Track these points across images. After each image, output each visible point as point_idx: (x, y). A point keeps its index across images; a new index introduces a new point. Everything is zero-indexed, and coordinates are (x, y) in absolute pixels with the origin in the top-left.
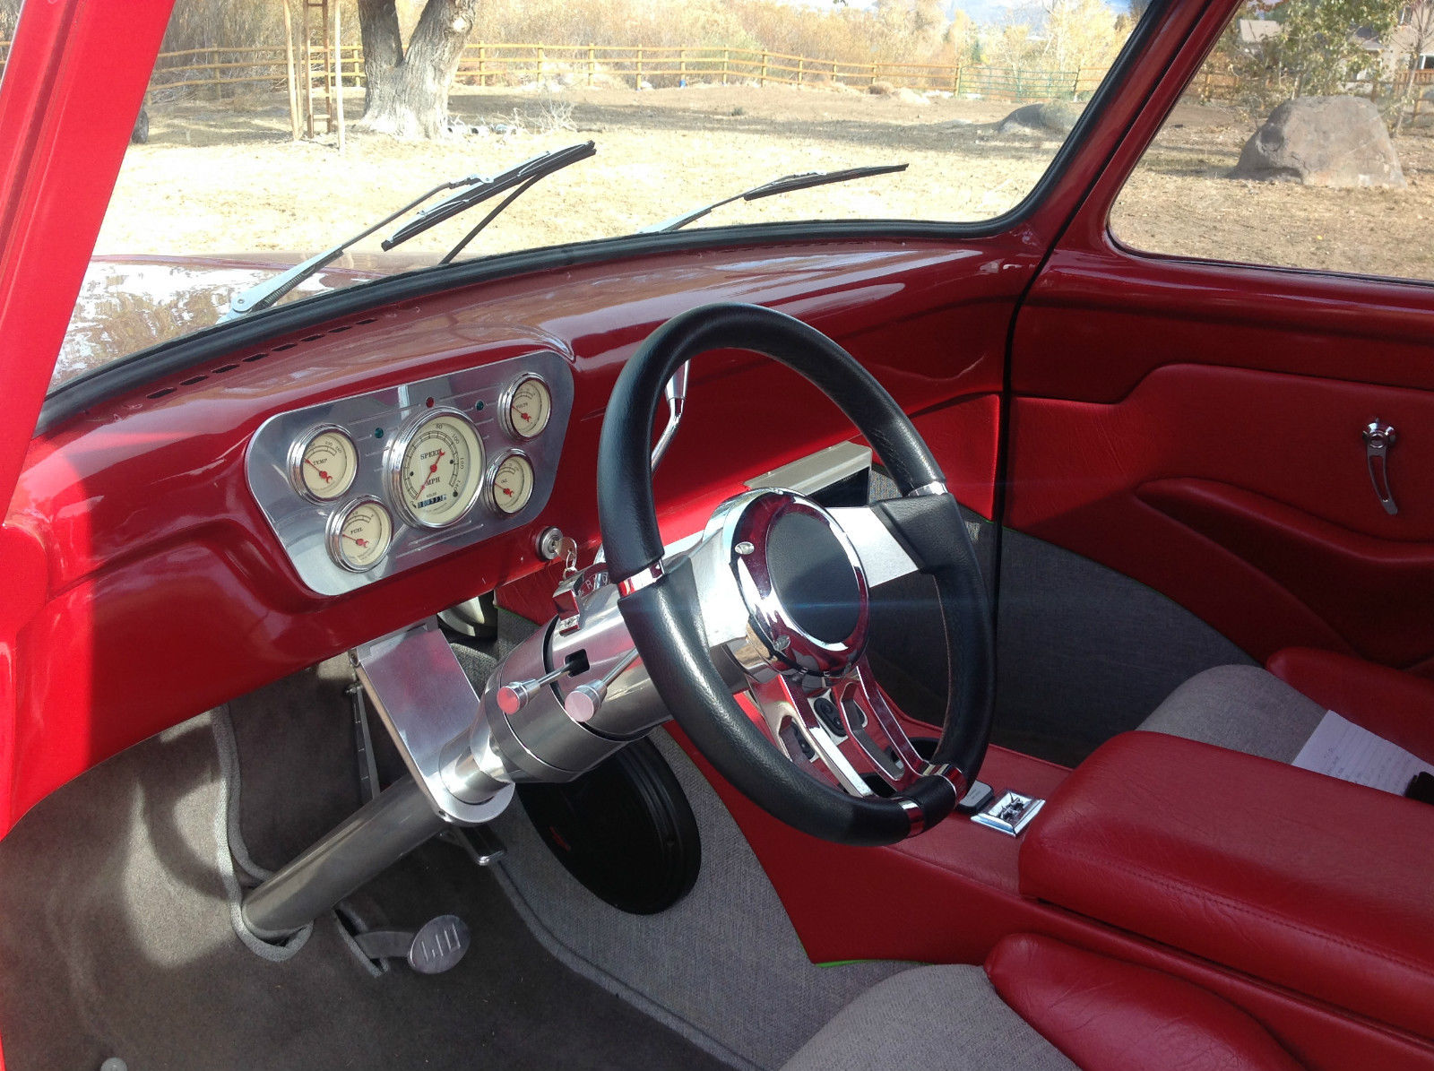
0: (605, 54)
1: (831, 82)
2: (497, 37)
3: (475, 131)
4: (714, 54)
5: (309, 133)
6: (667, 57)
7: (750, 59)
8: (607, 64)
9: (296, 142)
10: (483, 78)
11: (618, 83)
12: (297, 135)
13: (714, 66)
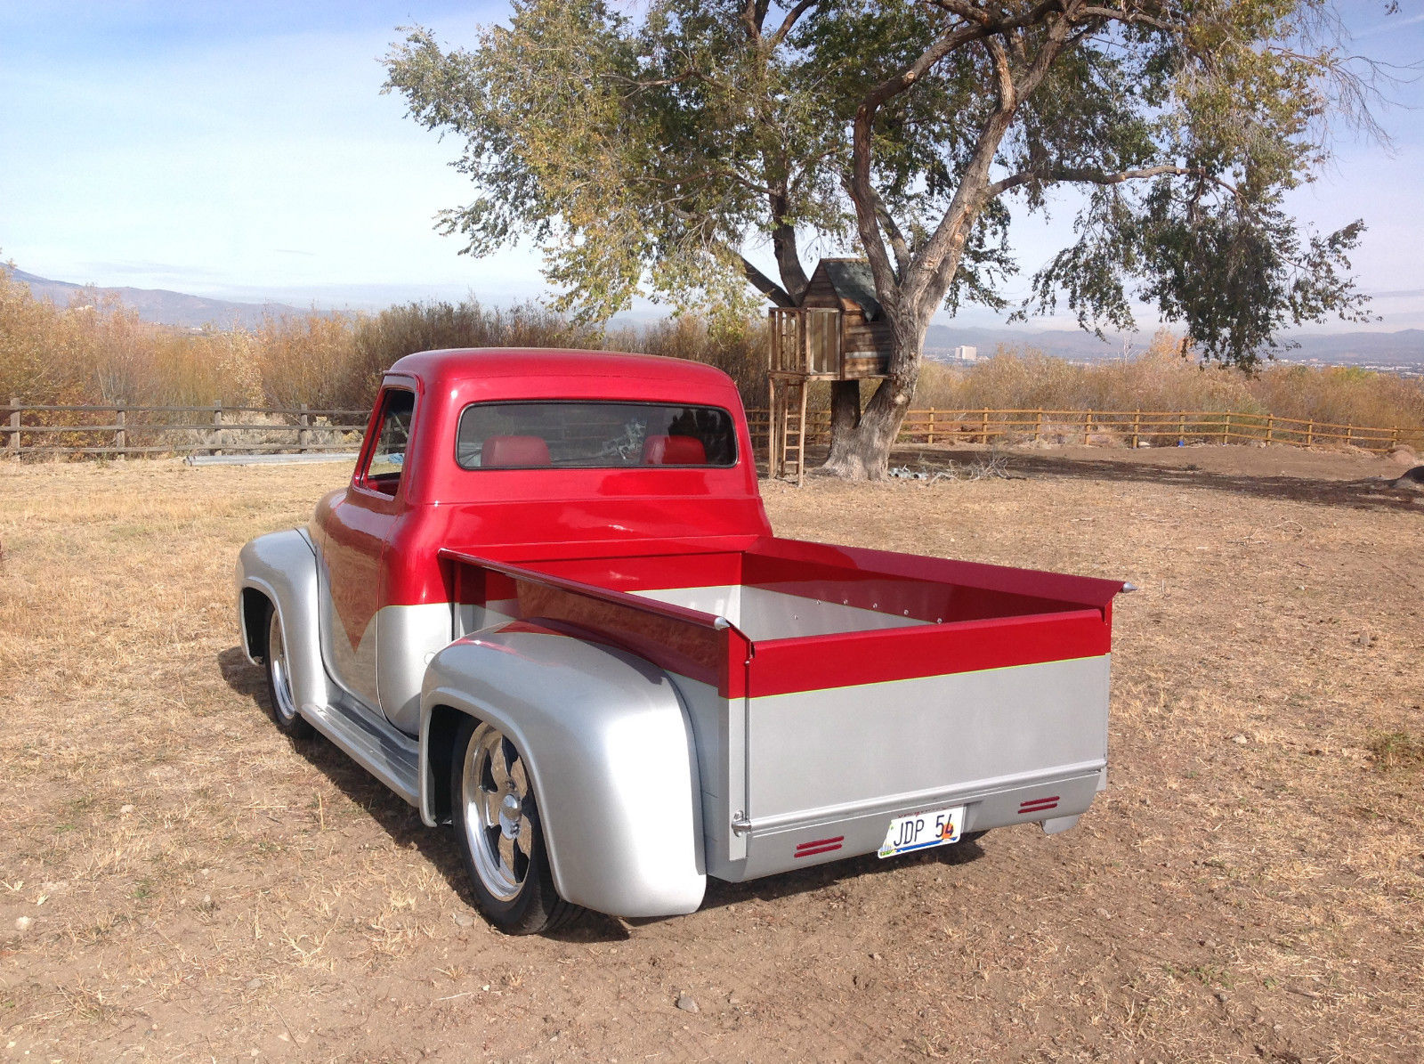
0: (1111, 418)
1: (1343, 445)
2: (1009, 403)
3: (916, 476)
4: (1217, 418)
5: (782, 474)
6: (1172, 420)
7: (1255, 424)
8: (1112, 426)
9: (771, 480)
10: (985, 437)
11: (1120, 443)
12: (772, 473)
13: (1213, 428)
